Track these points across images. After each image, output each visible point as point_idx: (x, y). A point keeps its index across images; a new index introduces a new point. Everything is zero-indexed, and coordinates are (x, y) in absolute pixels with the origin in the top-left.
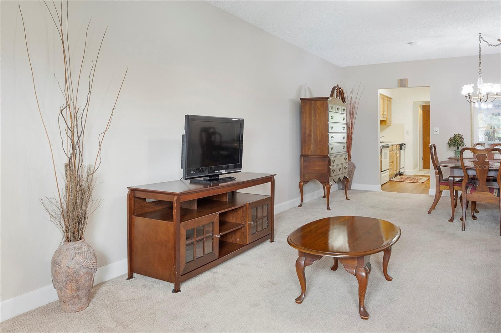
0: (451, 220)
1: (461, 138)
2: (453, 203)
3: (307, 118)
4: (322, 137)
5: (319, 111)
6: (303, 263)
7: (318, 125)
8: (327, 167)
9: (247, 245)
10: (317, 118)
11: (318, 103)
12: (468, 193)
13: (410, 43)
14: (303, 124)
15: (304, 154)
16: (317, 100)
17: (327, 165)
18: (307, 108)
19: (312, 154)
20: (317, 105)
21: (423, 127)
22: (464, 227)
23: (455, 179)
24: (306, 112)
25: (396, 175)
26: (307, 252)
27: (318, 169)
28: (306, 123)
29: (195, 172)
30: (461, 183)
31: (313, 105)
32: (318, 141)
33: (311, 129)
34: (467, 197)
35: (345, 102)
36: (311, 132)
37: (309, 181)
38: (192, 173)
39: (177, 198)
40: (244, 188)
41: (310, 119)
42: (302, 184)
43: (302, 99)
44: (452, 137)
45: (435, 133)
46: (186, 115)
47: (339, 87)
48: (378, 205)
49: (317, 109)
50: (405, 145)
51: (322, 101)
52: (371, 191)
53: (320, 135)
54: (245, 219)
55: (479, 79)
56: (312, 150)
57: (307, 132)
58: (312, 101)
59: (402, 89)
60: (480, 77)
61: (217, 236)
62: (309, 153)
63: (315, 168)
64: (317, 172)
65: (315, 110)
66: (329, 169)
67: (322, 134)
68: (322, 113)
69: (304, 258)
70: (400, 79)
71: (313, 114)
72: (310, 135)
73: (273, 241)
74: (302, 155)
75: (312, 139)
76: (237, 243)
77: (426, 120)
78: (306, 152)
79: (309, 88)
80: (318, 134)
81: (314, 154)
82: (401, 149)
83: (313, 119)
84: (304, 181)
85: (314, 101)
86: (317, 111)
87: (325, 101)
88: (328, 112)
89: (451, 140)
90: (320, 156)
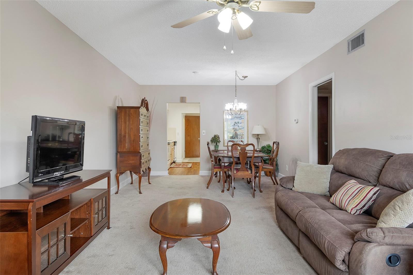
0: (223, 191)
1: (218, 137)
2: (224, 180)
3: (123, 123)
4: (135, 138)
5: (133, 117)
6: (165, 246)
7: (132, 128)
8: (139, 160)
9: (92, 236)
10: (131, 122)
11: (132, 110)
12: (234, 173)
13: (194, 72)
14: (119, 127)
15: (120, 151)
16: (131, 109)
17: (139, 159)
18: (123, 114)
19: (127, 151)
20: (131, 112)
21: (185, 130)
22: (233, 195)
23: (225, 164)
24: (122, 118)
25: (172, 163)
26: (178, 238)
27: (131, 162)
28: (121, 126)
29: (42, 175)
30: (231, 167)
31: (128, 112)
32: (132, 140)
33: (126, 132)
34: (235, 175)
35: (149, 110)
36: (126, 133)
37: (124, 173)
38: (40, 176)
39: (33, 205)
40: (90, 185)
41: (125, 123)
42: (119, 175)
43: (118, 107)
44: (213, 136)
45: (203, 134)
46: (32, 116)
47: (146, 99)
48: (173, 186)
49: (131, 115)
50: (176, 142)
51: (135, 109)
52: (162, 176)
53: (133, 135)
54: (89, 213)
55: (235, 100)
56: (127, 147)
57: (123, 133)
58: (127, 109)
59: (183, 104)
60: (236, 99)
61: (69, 235)
62: (125, 150)
63: (129, 162)
64: (131, 165)
65: (129, 116)
66: (141, 162)
67: (135, 135)
68: (135, 119)
69: (166, 242)
70: (182, 97)
71: (127, 119)
72: (125, 136)
73: (110, 228)
74: (117, 152)
75: (127, 139)
76: (81, 236)
77: (187, 126)
78: (122, 149)
79: (121, 99)
80: (132, 135)
81: (128, 151)
82: (175, 145)
83: (127, 123)
84: (120, 173)
85: (128, 109)
86: (131, 117)
87: (138, 109)
88: (140, 118)
89: (213, 138)
90: (134, 152)
